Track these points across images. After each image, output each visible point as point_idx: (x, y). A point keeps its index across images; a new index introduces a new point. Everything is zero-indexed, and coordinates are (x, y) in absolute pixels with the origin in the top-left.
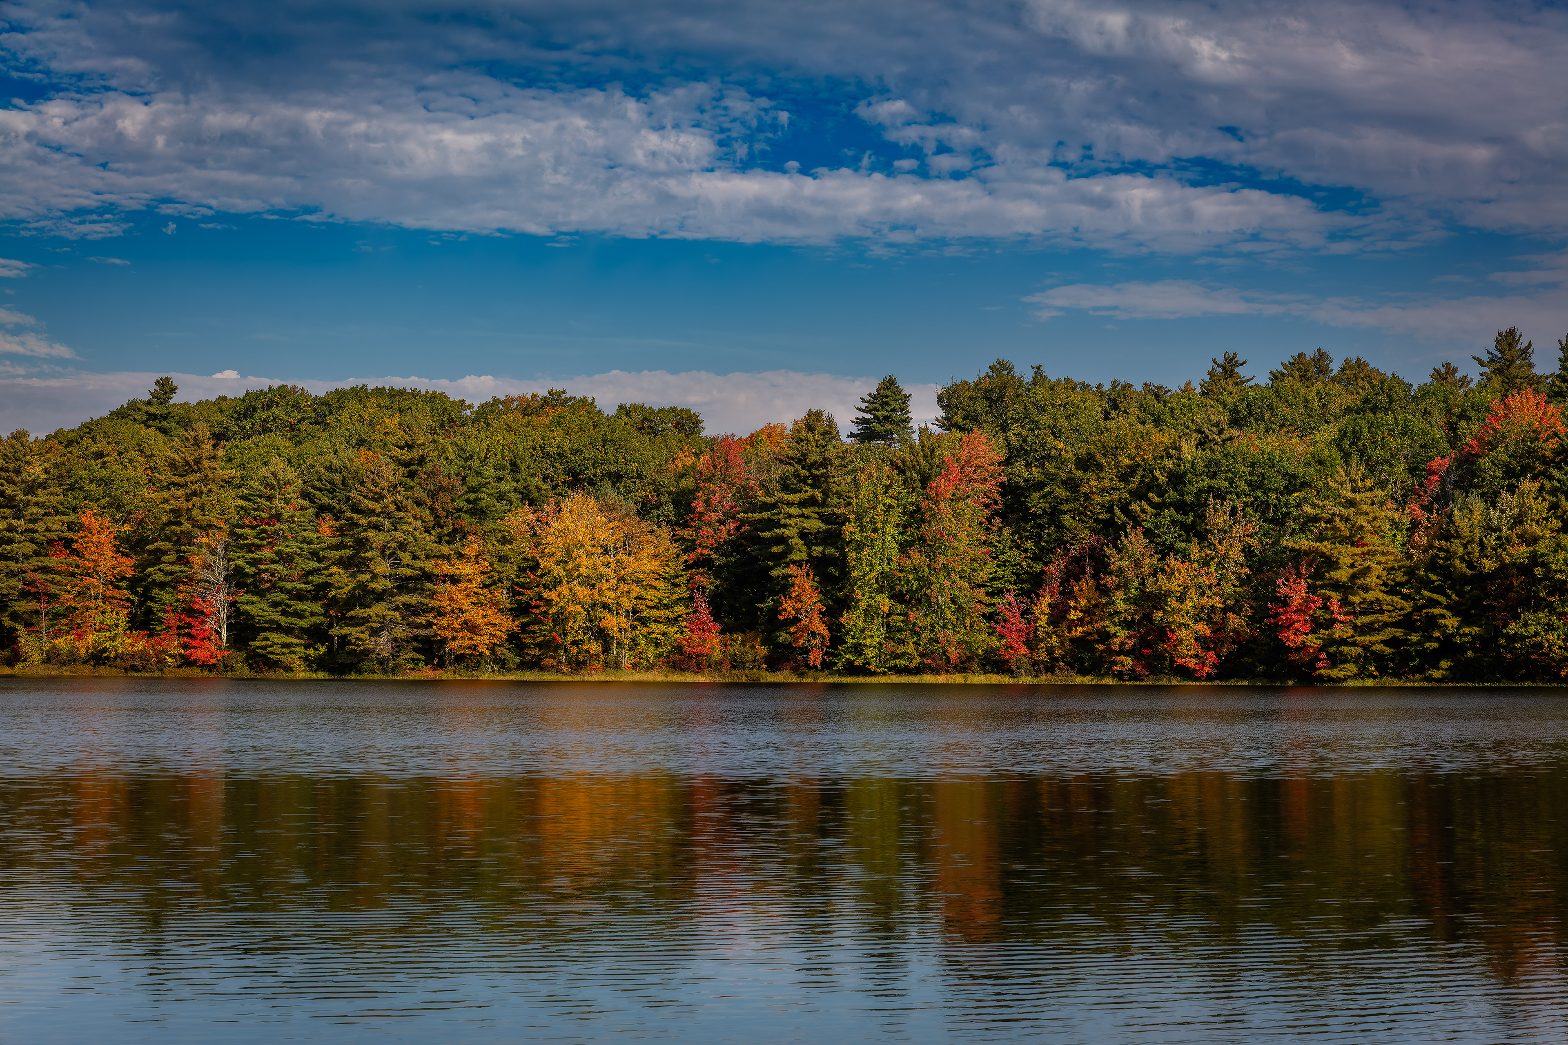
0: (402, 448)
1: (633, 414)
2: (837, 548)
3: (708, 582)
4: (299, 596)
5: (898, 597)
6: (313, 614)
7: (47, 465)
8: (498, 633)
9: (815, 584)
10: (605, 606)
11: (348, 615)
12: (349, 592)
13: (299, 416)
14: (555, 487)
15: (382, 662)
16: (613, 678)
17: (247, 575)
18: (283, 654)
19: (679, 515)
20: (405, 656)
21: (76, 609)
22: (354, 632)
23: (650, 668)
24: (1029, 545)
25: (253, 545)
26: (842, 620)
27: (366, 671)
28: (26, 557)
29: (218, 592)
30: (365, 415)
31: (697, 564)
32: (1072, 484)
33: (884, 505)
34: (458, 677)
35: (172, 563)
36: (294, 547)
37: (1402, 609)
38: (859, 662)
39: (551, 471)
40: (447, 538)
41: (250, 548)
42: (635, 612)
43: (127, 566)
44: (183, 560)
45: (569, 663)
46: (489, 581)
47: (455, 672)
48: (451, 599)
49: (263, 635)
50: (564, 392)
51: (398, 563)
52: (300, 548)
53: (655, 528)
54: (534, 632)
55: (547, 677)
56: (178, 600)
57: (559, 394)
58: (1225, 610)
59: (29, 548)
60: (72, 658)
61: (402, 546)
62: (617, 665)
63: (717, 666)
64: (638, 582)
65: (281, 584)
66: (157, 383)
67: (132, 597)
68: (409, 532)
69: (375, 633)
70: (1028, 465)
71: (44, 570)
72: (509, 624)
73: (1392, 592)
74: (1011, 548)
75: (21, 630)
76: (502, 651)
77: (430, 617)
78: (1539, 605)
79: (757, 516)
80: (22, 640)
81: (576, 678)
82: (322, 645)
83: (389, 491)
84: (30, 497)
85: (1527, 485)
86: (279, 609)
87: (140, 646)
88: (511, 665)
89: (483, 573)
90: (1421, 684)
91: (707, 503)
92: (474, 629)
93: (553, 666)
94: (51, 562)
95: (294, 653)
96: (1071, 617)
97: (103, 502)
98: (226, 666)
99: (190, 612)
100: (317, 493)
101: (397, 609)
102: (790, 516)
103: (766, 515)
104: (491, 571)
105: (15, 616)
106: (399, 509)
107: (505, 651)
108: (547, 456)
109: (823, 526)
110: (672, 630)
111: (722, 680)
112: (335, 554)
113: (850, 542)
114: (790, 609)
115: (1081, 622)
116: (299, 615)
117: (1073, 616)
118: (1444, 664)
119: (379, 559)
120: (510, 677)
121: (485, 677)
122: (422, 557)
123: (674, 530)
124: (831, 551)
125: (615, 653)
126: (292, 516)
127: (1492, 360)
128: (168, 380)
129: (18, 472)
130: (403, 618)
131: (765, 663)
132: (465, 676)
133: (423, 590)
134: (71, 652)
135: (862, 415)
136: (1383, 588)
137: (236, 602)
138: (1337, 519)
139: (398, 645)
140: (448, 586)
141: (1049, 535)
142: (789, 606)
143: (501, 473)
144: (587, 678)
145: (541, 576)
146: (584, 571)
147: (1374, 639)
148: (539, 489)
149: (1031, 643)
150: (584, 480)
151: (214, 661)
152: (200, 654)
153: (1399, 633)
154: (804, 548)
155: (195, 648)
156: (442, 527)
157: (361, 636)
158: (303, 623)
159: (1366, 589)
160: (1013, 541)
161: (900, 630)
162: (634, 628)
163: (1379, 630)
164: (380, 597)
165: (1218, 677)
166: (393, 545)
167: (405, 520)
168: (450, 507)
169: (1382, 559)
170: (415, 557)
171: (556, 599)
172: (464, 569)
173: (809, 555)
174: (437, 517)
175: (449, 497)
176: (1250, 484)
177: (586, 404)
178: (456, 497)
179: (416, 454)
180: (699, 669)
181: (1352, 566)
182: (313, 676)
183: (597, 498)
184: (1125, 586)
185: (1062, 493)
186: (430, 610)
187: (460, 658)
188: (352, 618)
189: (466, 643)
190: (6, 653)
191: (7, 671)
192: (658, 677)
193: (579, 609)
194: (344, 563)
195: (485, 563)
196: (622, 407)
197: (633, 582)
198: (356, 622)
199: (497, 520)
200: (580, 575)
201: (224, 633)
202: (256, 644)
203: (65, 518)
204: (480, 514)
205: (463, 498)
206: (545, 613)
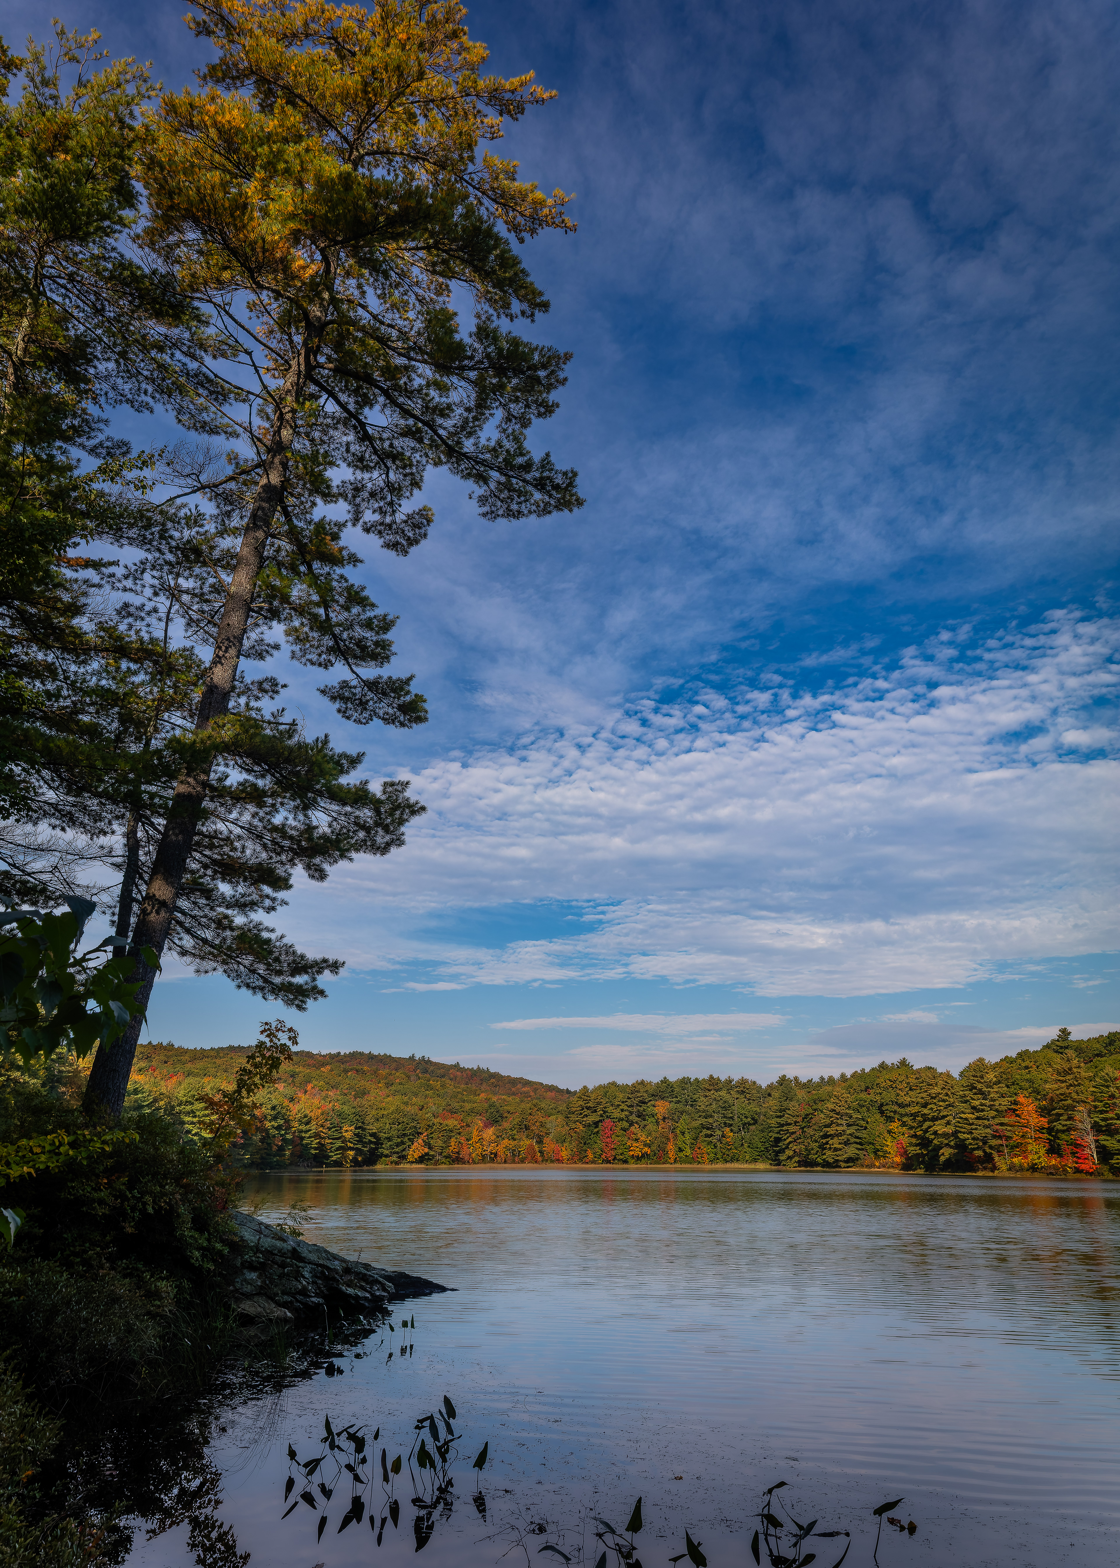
7: (995, 1073)
17: (1101, 1126)
21: (1021, 1144)
25: (1102, 1110)
28: (993, 1118)
29: (1088, 1135)
35: (1066, 1120)
41: (1102, 1112)
43: (1044, 1122)
44: (1070, 1118)
49: (1116, 1157)
56: (1071, 1139)
59: (993, 1113)
60: (1021, 1169)
66: (1060, 1030)
67: (1050, 1137)
71: (1002, 1124)
75: (995, 1155)
80: (997, 1159)
84: (989, 1089)
87: (1053, 1162)
94: (1005, 1120)
97: (1029, 1090)
98: (1099, 1173)
99: (1077, 1146)
105: (991, 1147)
128: (1064, 1029)
129: (982, 1077)
134: (1019, 1165)
137: (1098, 1140)
151: (1090, 1170)
152: (1083, 1167)
155: (1080, 1163)
190: (990, 1166)
191: (991, 1174)
201: (1095, 1156)
202: (1114, 1161)
203: (1009, 1099)
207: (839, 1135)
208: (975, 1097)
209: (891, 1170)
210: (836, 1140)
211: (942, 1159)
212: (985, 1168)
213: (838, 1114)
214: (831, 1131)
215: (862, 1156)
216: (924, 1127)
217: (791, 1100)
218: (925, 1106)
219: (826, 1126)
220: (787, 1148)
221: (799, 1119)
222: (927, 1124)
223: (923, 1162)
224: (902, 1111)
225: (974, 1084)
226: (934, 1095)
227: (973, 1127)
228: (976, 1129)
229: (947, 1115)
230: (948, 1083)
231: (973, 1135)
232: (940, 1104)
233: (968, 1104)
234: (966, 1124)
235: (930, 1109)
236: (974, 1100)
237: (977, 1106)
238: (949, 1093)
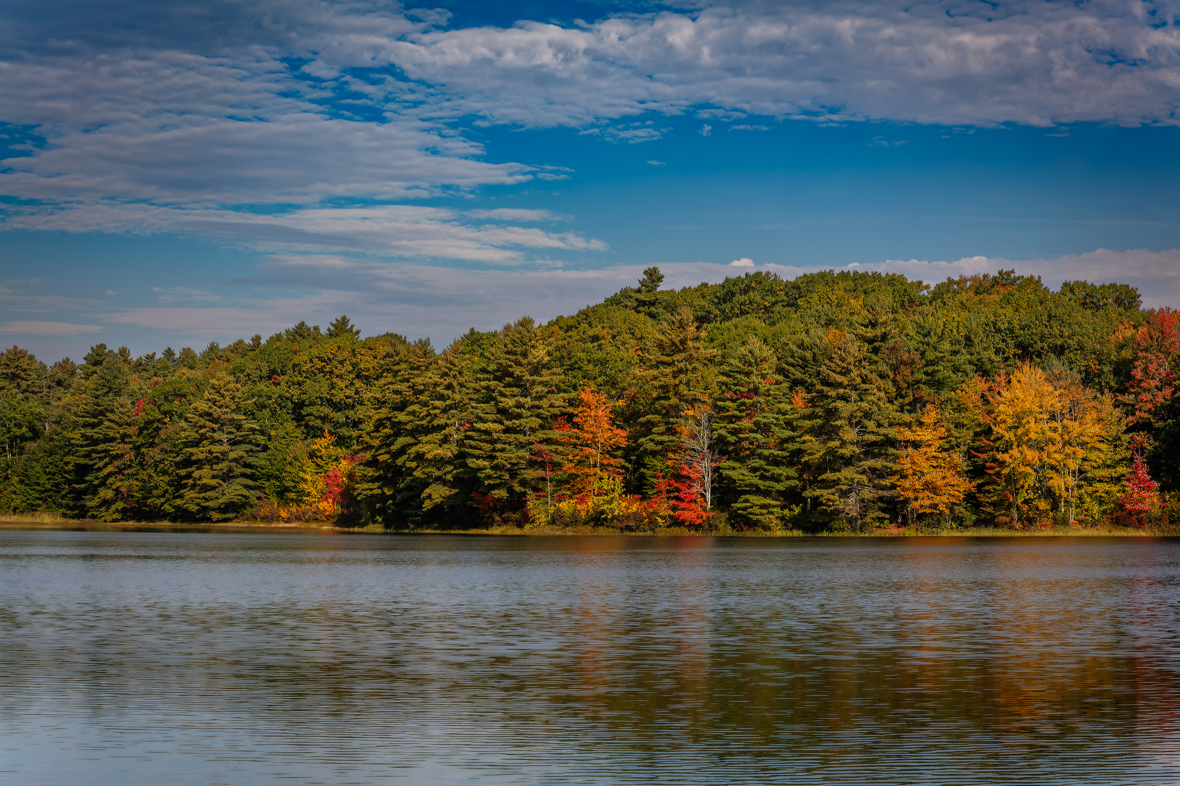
0: (866, 326)
1: (1076, 290)
3: (1149, 443)
4: (776, 462)
6: (788, 478)
7: (550, 348)
8: (957, 493)
10: (1053, 468)
11: (820, 478)
12: (821, 458)
13: (774, 300)
14: (1006, 359)
15: (851, 521)
16: (1061, 534)
17: (729, 443)
18: (762, 514)
19: (1120, 383)
20: (872, 515)
21: (577, 476)
22: (825, 494)
23: (1094, 524)
25: (734, 416)
27: (836, 529)
28: (533, 430)
29: (703, 459)
30: (833, 298)
31: (1138, 428)
34: (920, 534)
35: (662, 434)
36: (770, 417)
39: (1002, 345)
40: (908, 408)
41: (732, 419)
42: (1081, 472)
43: (621, 437)
44: (671, 431)
45: (1020, 519)
46: (947, 446)
47: (917, 530)
48: (914, 463)
49: (744, 497)
50: (1013, 272)
51: (864, 430)
52: (777, 419)
53: (1099, 395)
54: (989, 492)
55: (1001, 533)
56: (668, 467)
57: (1008, 274)
59: (535, 422)
60: (574, 520)
61: (867, 415)
62: (1065, 522)
63: (1156, 521)
65: (759, 451)
66: (646, 272)
67: (627, 465)
68: (873, 403)
69: (844, 494)
71: (548, 441)
72: (965, 485)
75: (531, 495)
76: (960, 510)
77: (894, 479)
80: (530, 504)
81: (1027, 534)
82: (797, 506)
83: (854, 365)
84: (535, 377)
86: (758, 473)
87: (634, 508)
88: (968, 523)
89: (941, 438)
91: (1145, 370)
92: (934, 490)
93: (1006, 523)
94: (555, 434)
95: (772, 513)
97: (600, 380)
98: (710, 526)
99: (678, 477)
100: (790, 368)
101: (863, 472)
104: (948, 436)
105: (523, 483)
106: (864, 382)
107: (963, 510)
108: (999, 331)
110: (1115, 488)
111: (1161, 534)
112: (808, 423)
116: (776, 479)
119: (847, 428)
120: (967, 534)
121: (945, 533)
122: (886, 425)
123: (1116, 396)
125: (1063, 510)
126: (768, 390)
128: (655, 269)
129: (525, 355)
130: (870, 481)
132: (927, 532)
133: (887, 455)
134: (573, 514)
137: (719, 468)
139: (865, 505)
140: (910, 451)
143: (957, 347)
144: (1037, 534)
145: (995, 441)
146: (1033, 436)
148: (992, 362)
150: (1033, 353)
151: (699, 521)
152: (687, 515)
155: (683, 509)
156: (903, 397)
157: (832, 497)
158: (780, 487)
162: (1080, 487)
164: (848, 462)
166: (859, 414)
167: (870, 391)
168: (910, 379)
170: (879, 425)
171: (1009, 460)
172: (924, 435)
174: (899, 388)
175: (909, 371)
177: (1033, 283)
178: (916, 370)
179: (879, 331)
180: (1140, 524)
182: (789, 534)
183: (1043, 369)
186: (893, 473)
187: (921, 517)
188: (823, 481)
189: (927, 503)
190: (516, 516)
191: (517, 532)
192: (1103, 532)
193: (1029, 470)
194: (816, 432)
195: (943, 430)
196: (1066, 284)
197: (1078, 444)
198: (827, 484)
199: (954, 390)
200: (1030, 440)
201: (708, 496)
202: (739, 505)
203: (566, 396)
204: (938, 385)
205: (922, 371)
206: (998, 474)
207: (213, 460)
208: (508, 391)
209: (314, 525)
210: (206, 471)
211: (428, 505)
212: (505, 521)
213: (214, 421)
214: (198, 453)
215: (254, 501)
216: (394, 448)
217: (118, 393)
218: (401, 407)
219: (186, 445)
220: (103, 484)
221: (131, 430)
222: (402, 441)
223: (382, 511)
224: (340, 417)
225: (511, 366)
226: (422, 387)
227: (499, 446)
228: (503, 450)
229: (447, 425)
230: (454, 365)
231: (496, 462)
232: (438, 403)
233: (493, 403)
234: (485, 441)
235: (413, 413)
236: (505, 396)
237: (510, 408)
238: (455, 384)
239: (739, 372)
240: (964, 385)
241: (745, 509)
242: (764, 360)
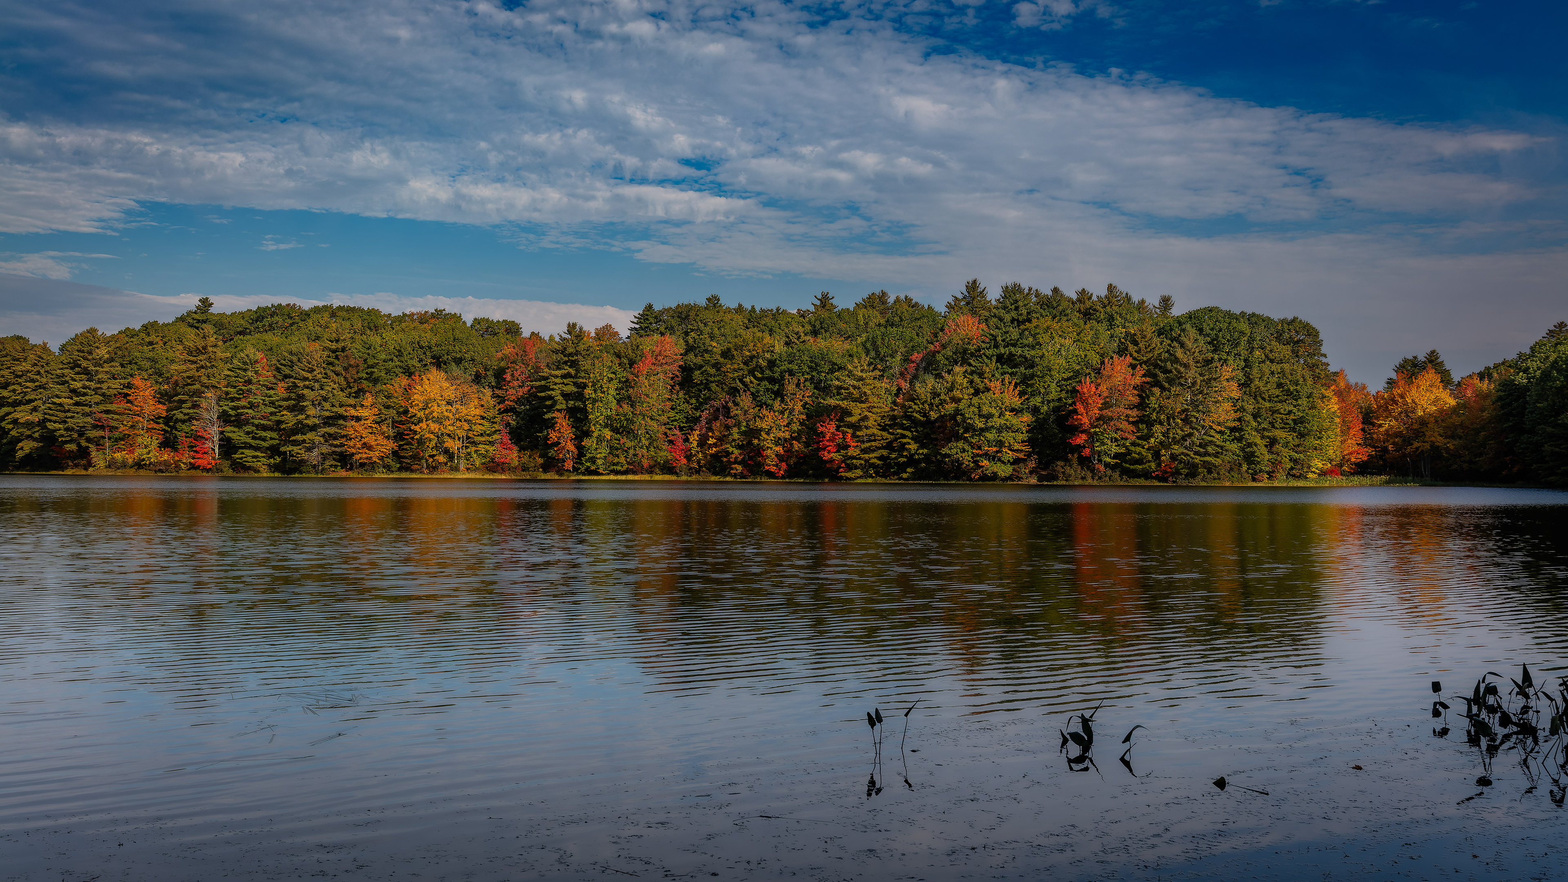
0: (332, 342)
1: (481, 323)
2: (583, 402)
3: (512, 420)
4: (264, 428)
5: (615, 430)
6: (271, 439)
7: (110, 349)
8: (385, 450)
9: (570, 423)
11: (292, 439)
12: (293, 425)
13: (291, 322)
14: (426, 365)
15: (314, 466)
16: (453, 476)
17: (230, 415)
18: (253, 462)
19: (498, 383)
20: (328, 464)
21: (129, 435)
22: (296, 449)
23: (477, 469)
24: (693, 401)
25: (235, 397)
26: (583, 444)
27: (304, 472)
28: (97, 404)
29: (213, 425)
30: (322, 322)
31: (506, 411)
32: (717, 366)
33: (608, 377)
34: (359, 476)
35: (189, 408)
36: (259, 399)
37: (886, 439)
38: (593, 468)
39: (422, 357)
40: (354, 395)
41: (233, 400)
42: (467, 438)
43: (162, 410)
44: (195, 406)
45: (428, 467)
46: (379, 420)
47: (357, 473)
48: (356, 430)
49: (241, 451)
50: (444, 310)
51: (322, 409)
52: (264, 400)
53: (482, 389)
54: (406, 449)
55: (414, 476)
56: (192, 430)
57: (441, 311)
58: (793, 438)
59: (98, 398)
60: (124, 465)
61: (325, 399)
62: (456, 469)
63: (513, 470)
64: (468, 421)
65: (252, 421)
66: (200, 300)
67: (167, 428)
68: (329, 391)
69: (309, 450)
70: (696, 356)
71: (107, 412)
72: (391, 445)
73: (884, 428)
74: (684, 403)
75: (92, 447)
76: (389, 461)
77: (343, 440)
78: (958, 438)
79: (538, 383)
80: (93, 454)
81: (430, 476)
82: (277, 457)
84: (98, 368)
85: (957, 369)
86: (251, 435)
87: (166, 457)
88: (394, 469)
89: (375, 415)
90: (897, 481)
91: (512, 375)
92: (370, 448)
93: (418, 469)
94: (113, 407)
95: (259, 461)
96: (710, 442)
97: (150, 371)
98: (217, 469)
99: (198, 437)
100: (283, 367)
101: (322, 436)
102: (556, 384)
103: (543, 383)
104: (379, 414)
105: (89, 440)
106: (324, 377)
107: (390, 461)
108: (421, 347)
109: (575, 390)
110: (491, 449)
111: (516, 478)
112: (285, 404)
113: (590, 398)
114: (554, 437)
115: (715, 445)
116: (264, 439)
117: (711, 441)
118: (909, 470)
119: (311, 407)
120: (391, 476)
121: (376, 476)
122: (337, 406)
123: (493, 391)
124: (579, 404)
125: (456, 461)
126: (260, 381)
127: (964, 298)
128: (207, 299)
129: (90, 353)
130: (326, 441)
131: (541, 468)
132: (364, 475)
133: (338, 425)
134: (123, 461)
135: (633, 326)
136: (878, 427)
137: (224, 431)
138: (851, 388)
139: (324, 457)
140: (353, 423)
141: (704, 395)
142: (553, 436)
144: (437, 476)
145: (410, 417)
146: (435, 414)
147: (871, 456)
148: (415, 367)
149: (689, 457)
150: (442, 362)
151: (209, 466)
152: (200, 462)
153: (885, 452)
154: (564, 402)
155: (198, 458)
156: (351, 388)
157: (299, 451)
158: (266, 444)
159: (867, 428)
160: (685, 399)
161: (617, 449)
162: (467, 447)
163: (874, 451)
164: (313, 428)
165: (789, 477)
166: (319, 398)
167: (328, 384)
168: (355, 377)
169: (879, 411)
170: (333, 406)
171: (419, 430)
172: (364, 413)
173: (567, 406)
174: (348, 383)
175: (355, 371)
176: (810, 367)
177: (456, 318)
178: (360, 371)
179: (340, 345)
180: (503, 471)
181: (860, 414)
182: (272, 475)
183: (446, 372)
184: (738, 425)
185: (712, 371)
186: (343, 437)
187: (362, 465)
188: (294, 440)
189: (365, 456)
190: (84, 462)
191: (84, 472)
192: (478, 476)
193: (432, 436)
194: (291, 409)
195: (376, 410)
196: (475, 319)
197: (465, 421)
198: (295, 443)
199: (385, 384)
200: (434, 417)
201: (217, 450)
202: (237, 456)
203: (122, 381)
204: (376, 381)
205: (365, 371)
206: (413, 438)
208: (77, 377)
211: (20, 454)
212: (76, 466)
225: (79, 360)
226: (21, 373)
227: (69, 414)
228: (72, 417)
229: (36, 399)
230: (42, 359)
231: (67, 425)
232: (28, 384)
233: (66, 385)
234: (60, 411)
235: (14, 391)
236: (75, 380)
237: (78, 388)
238: (42, 371)
239: (239, 369)
240: (393, 381)
241: (242, 458)
242: (256, 362)
